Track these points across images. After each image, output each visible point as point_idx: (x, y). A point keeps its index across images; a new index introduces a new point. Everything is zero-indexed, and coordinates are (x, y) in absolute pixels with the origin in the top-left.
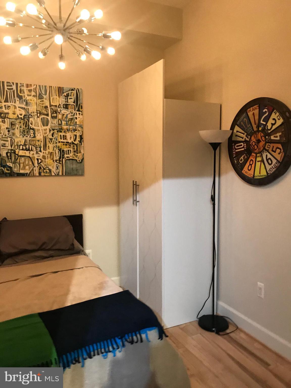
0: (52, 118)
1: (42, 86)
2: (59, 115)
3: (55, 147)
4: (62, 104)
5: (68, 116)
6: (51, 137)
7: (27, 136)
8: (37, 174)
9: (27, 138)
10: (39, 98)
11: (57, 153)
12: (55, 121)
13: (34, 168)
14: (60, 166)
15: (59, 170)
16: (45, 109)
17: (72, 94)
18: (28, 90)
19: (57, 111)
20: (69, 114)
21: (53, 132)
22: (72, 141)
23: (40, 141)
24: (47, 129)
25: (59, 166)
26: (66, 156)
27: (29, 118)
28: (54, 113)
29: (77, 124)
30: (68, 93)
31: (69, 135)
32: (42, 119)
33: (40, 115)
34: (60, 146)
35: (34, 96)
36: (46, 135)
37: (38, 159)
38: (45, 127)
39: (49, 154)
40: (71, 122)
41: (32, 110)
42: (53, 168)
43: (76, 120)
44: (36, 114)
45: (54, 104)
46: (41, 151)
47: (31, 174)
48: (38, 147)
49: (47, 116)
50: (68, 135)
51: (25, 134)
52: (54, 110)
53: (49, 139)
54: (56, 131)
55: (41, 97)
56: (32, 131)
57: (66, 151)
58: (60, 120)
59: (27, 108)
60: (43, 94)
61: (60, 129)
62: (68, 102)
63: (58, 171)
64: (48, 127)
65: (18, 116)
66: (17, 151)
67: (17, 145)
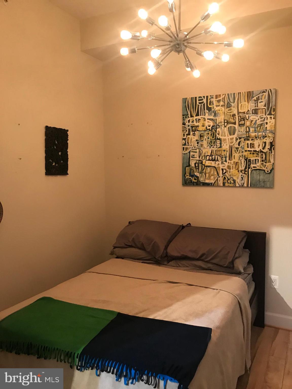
0: (239, 126)
1: (231, 94)
2: (247, 122)
3: (241, 156)
4: (251, 109)
5: (257, 121)
6: (238, 146)
7: (214, 146)
8: (222, 185)
9: (214, 149)
10: (227, 107)
11: (243, 162)
12: (243, 129)
13: (219, 178)
14: (245, 176)
15: (244, 181)
16: (232, 118)
17: (264, 96)
18: (216, 101)
19: (245, 118)
20: (259, 119)
21: (240, 140)
22: (261, 150)
23: (226, 151)
24: (233, 138)
25: (244, 177)
26: (252, 166)
27: (216, 128)
28: (242, 120)
29: (267, 130)
30: (259, 97)
31: (258, 143)
32: (229, 128)
33: (227, 124)
34: (247, 155)
35: (222, 106)
36: (232, 144)
37: (223, 169)
38: (232, 137)
39: (234, 164)
40: (260, 129)
41: (219, 120)
42: (238, 178)
43: (266, 126)
44: (223, 123)
45: (242, 111)
46: (226, 161)
47: (215, 184)
48: (223, 156)
49: (234, 125)
50: (256, 143)
51: (211, 144)
52: (242, 117)
53: (235, 148)
54: (243, 139)
55: (229, 106)
56: (218, 142)
57: (253, 161)
58: (247, 127)
59: (215, 119)
60: (231, 102)
61: (247, 137)
62: (257, 107)
63: (243, 182)
64: (235, 136)
65: (206, 128)
66: (204, 161)
67: (204, 156)
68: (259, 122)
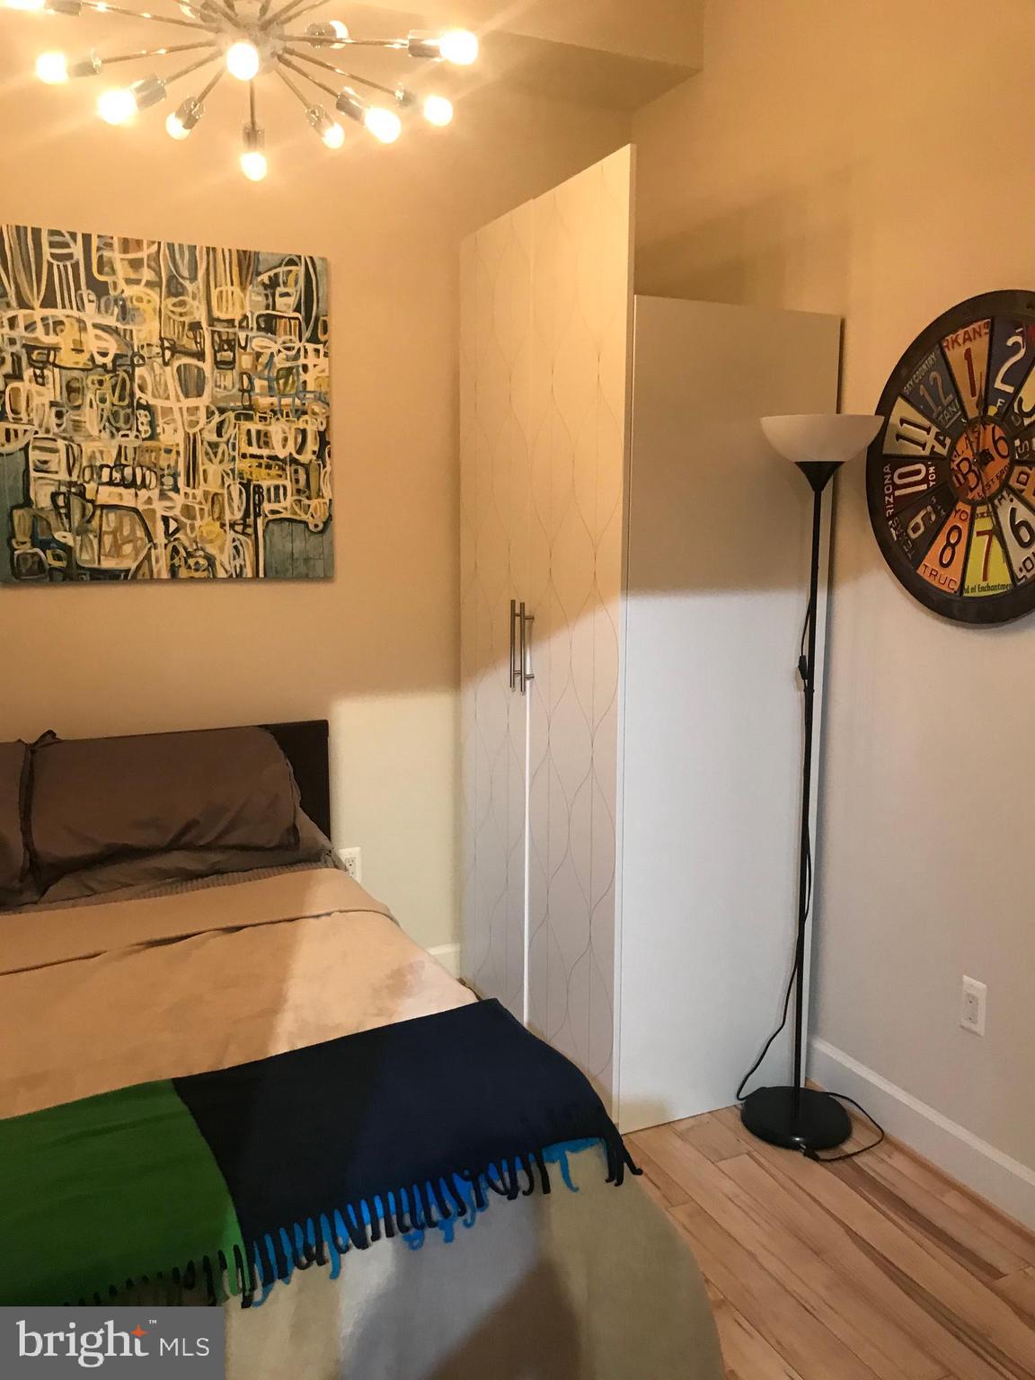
0: (218, 368)
1: (181, 246)
2: (244, 357)
3: (228, 474)
4: (252, 314)
5: (276, 359)
6: (214, 438)
7: (127, 432)
8: (165, 575)
9: (127, 442)
10: (170, 294)
11: (235, 495)
12: (229, 378)
13: (153, 550)
14: (247, 543)
15: (244, 560)
16: (191, 334)
17: (291, 278)
18: (126, 263)
19: (234, 340)
20: (279, 351)
21: (223, 417)
22: (291, 454)
23: (174, 453)
24: (197, 408)
25: (241, 545)
26: (267, 507)
27: (133, 366)
28: (226, 347)
29: (308, 389)
30: (276, 275)
31: (280, 431)
32: (179, 369)
33: (172, 356)
34: (248, 470)
35: (149, 284)
36: (197, 429)
37: (165, 520)
38: (192, 402)
39: (206, 501)
40: (286, 384)
41: (142, 336)
42: (222, 550)
43: (303, 377)
44: (159, 350)
45: (223, 316)
46: (176, 489)
47: (141, 572)
48: (166, 472)
49: (199, 360)
50: (277, 429)
51: (118, 425)
52: (224, 338)
53: (205, 443)
54: (231, 415)
55: (175, 288)
56: (143, 417)
57: (269, 490)
58: (245, 373)
59: (125, 330)
60: (183, 278)
61: (245, 408)
62: (274, 309)
63: (238, 562)
64: (203, 402)
65: (92, 359)
66: (90, 488)
67: (91, 466)
68: (280, 362)
